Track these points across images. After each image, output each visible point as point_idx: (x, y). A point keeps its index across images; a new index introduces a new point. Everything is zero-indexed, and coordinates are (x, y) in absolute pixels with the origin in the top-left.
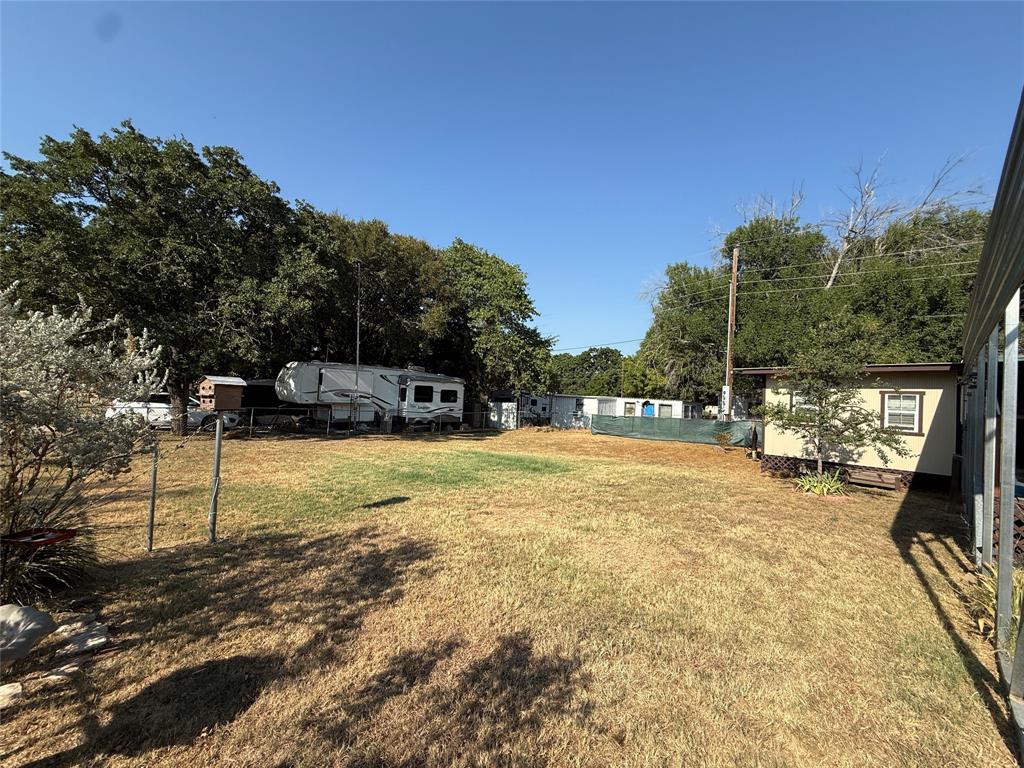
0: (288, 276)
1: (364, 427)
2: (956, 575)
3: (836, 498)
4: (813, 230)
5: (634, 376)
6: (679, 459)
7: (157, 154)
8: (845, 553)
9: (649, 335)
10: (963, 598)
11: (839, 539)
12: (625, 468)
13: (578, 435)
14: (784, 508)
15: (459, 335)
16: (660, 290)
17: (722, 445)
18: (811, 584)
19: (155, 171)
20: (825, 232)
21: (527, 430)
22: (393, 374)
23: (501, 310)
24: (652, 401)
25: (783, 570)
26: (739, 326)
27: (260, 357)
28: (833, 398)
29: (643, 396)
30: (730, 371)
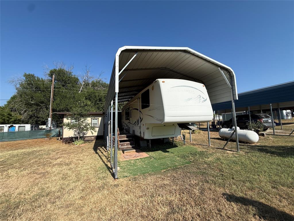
2: (104, 153)
3: (83, 145)
4: (76, 77)
5: (3, 115)
8: (86, 156)
10: (106, 157)
11: (84, 154)
14: (70, 151)
17: (48, 138)
18: (79, 166)
24: (14, 125)
25: (72, 166)
26: (54, 99)
28: (82, 120)
29: (8, 124)
30: (51, 113)
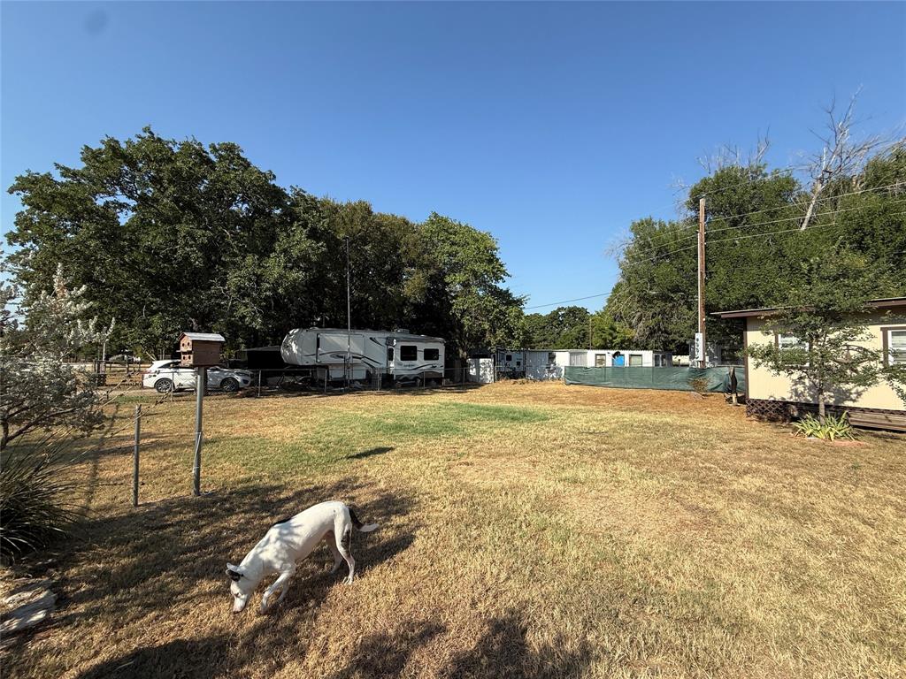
0: (285, 251)
1: (358, 384)
3: (846, 443)
4: (783, 174)
5: (602, 330)
6: (657, 407)
7: (173, 153)
9: (615, 290)
11: (874, 491)
12: (604, 415)
13: (553, 386)
14: (789, 455)
15: (439, 300)
16: (625, 247)
17: (698, 391)
19: (169, 167)
20: (795, 176)
21: (504, 383)
22: (381, 336)
23: (475, 273)
24: (622, 352)
26: (709, 273)
27: (262, 324)
29: (612, 348)
30: (702, 318)
